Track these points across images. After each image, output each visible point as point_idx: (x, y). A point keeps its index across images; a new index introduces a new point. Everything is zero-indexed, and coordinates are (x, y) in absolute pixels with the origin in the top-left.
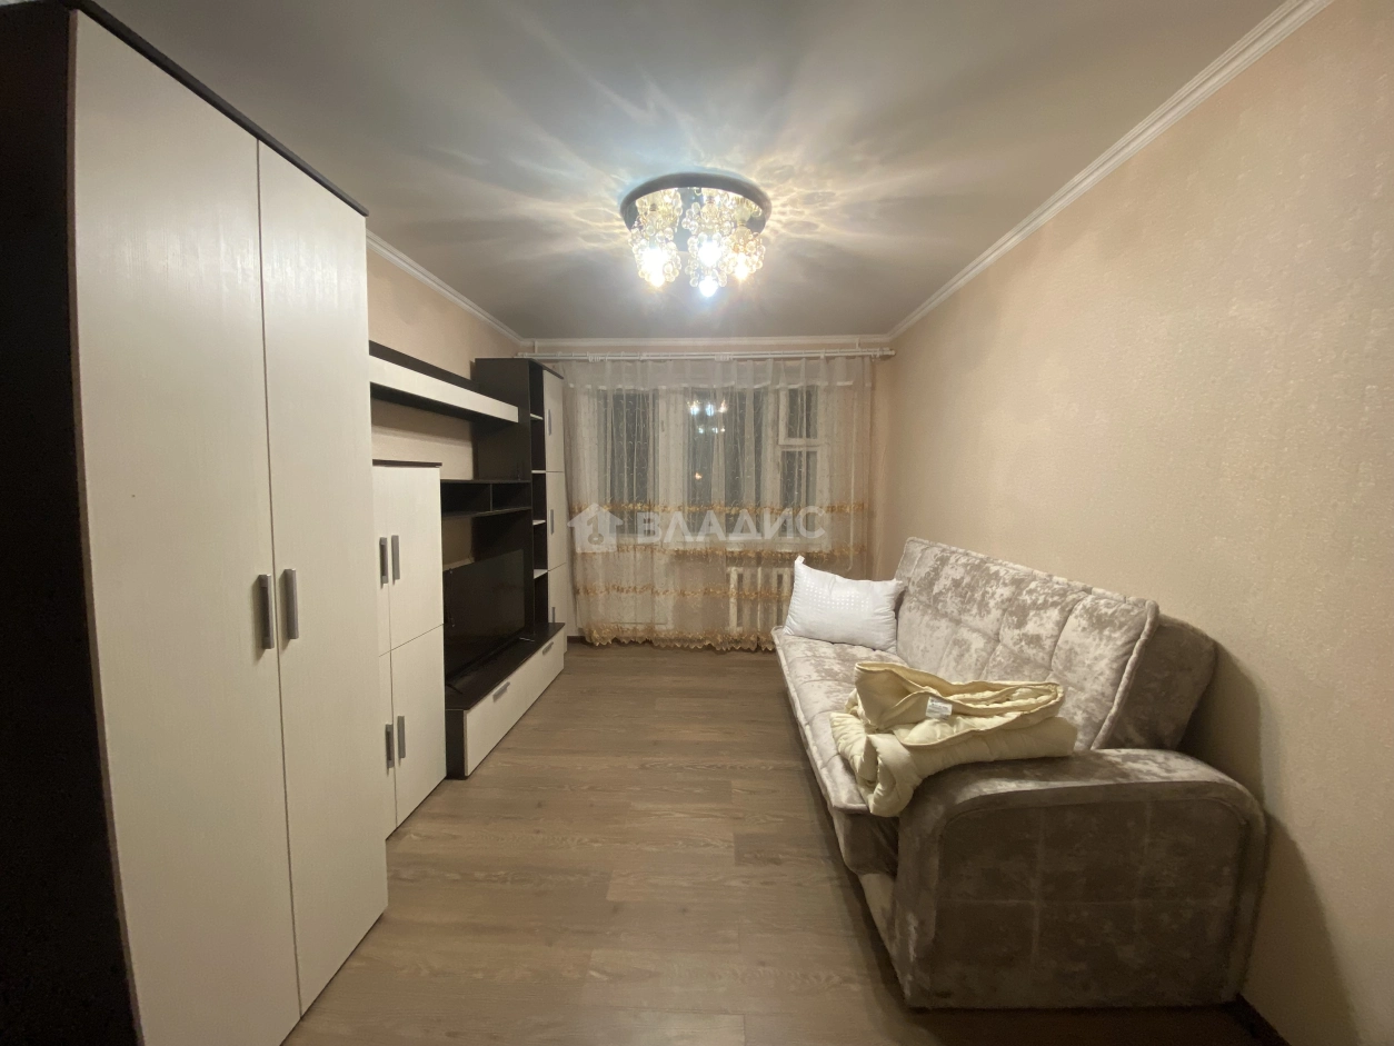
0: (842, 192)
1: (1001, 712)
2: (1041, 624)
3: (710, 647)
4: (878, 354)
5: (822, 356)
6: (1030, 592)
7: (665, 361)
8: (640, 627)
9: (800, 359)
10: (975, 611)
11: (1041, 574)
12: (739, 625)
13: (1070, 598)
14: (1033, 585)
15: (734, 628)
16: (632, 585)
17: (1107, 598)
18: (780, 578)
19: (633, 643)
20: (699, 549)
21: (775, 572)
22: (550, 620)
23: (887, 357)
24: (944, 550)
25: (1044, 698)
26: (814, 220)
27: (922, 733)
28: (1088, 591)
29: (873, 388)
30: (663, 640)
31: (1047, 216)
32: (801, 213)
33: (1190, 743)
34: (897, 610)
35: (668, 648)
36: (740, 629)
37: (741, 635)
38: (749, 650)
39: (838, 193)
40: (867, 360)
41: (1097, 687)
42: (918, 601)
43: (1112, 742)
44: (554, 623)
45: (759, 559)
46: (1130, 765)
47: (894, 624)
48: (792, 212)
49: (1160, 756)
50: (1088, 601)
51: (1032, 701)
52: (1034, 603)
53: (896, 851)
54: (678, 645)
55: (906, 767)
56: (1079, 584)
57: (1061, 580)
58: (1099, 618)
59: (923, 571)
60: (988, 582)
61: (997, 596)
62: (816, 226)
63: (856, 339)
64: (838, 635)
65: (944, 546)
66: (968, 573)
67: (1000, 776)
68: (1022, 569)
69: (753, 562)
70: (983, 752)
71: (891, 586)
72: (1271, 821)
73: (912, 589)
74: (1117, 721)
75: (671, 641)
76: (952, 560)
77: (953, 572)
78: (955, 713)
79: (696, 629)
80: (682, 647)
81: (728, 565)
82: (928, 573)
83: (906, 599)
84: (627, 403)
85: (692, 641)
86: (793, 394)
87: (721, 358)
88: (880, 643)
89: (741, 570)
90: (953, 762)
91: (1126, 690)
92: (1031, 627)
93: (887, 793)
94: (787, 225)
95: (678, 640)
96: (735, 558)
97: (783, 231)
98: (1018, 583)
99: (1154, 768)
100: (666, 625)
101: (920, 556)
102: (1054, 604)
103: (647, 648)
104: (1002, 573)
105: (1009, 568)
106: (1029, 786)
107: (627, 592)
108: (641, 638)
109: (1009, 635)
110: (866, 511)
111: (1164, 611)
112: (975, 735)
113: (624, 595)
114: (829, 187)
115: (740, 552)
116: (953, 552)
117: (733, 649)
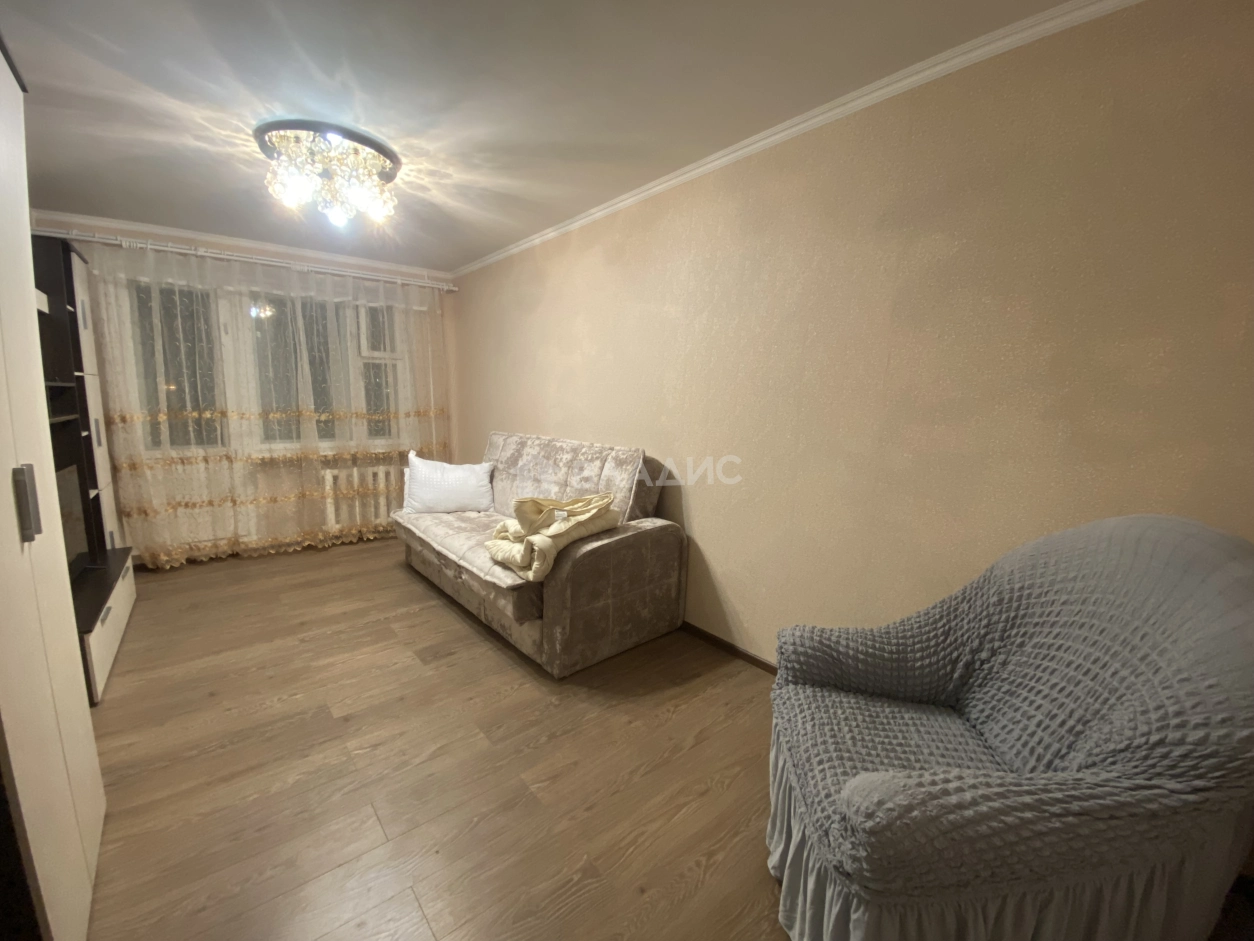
0: (457, 176)
1: (588, 511)
2: (591, 470)
3: (310, 547)
4: (446, 288)
5: (399, 282)
6: (583, 454)
7: (228, 260)
8: (222, 543)
9: (378, 281)
10: (550, 471)
11: (586, 444)
12: (338, 522)
13: (604, 454)
14: (584, 450)
15: (333, 526)
16: (206, 498)
17: (621, 449)
18: (375, 475)
19: (216, 559)
20: (289, 455)
21: (370, 471)
22: (109, 546)
23: (450, 292)
24: (521, 438)
25: (606, 500)
26: (430, 186)
27: (555, 529)
28: (612, 449)
29: (442, 315)
30: (255, 550)
31: (576, 225)
32: (423, 179)
33: (657, 514)
34: (491, 481)
35: (261, 556)
36: (338, 526)
37: (341, 531)
38: (351, 543)
39: (455, 175)
40: (437, 292)
41: (623, 494)
42: (508, 473)
43: (631, 518)
44: (114, 549)
45: (355, 460)
46: (640, 525)
47: (491, 492)
48: (415, 177)
49: (650, 519)
50: (613, 454)
51: (601, 503)
52: (586, 459)
53: (542, 602)
54: (272, 552)
55: (551, 547)
56: (607, 446)
57: (598, 445)
58: (620, 460)
59: (508, 453)
60: (557, 453)
61: (564, 460)
62: (429, 190)
63: (425, 272)
64: (452, 507)
65: (521, 435)
66: (542, 449)
67: (592, 541)
68: (576, 443)
69: (350, 463)
70: (584, 532)
71: (484, 468)
72: (690, 540)
73: (500, 466)
74: (632, 508)
75: (264, 548)
76: (529, 443)
77: (531, 451)
78: (569, 516)
79: (290, 534)
80: (277, 553)
81: (322, 468)
82: (513, 454)
83: (496, 474)
84: (181, 301)
85: (289, 545)
86: (373, 313)
87: (298, 268)
88: (482, 507)
89: (336, 472)
90: (570, 540)
91: (635, 492)
92: (586, 473)
93: (541, 565)
94: (406, 183)
95: (272, 547)
96: (329, 461)
97: (403, 186)
98: (575, 451)
99: (648, 524)
100: (252, 535)
101: (503, 446)
102: (597, 458)
103: (233, 561)
104: (564, 446)
105: (568, 443)
106: (605, 542)
107: (201, 506)
108: (224, 553)
109: (574, 481)
110: (444, 414)
111: (648, 454)
112: (580, 524)
113: (197, 510)
114: (450, 170)
115: (334, 456)
116: (528, 439)
117: (334, 545)
